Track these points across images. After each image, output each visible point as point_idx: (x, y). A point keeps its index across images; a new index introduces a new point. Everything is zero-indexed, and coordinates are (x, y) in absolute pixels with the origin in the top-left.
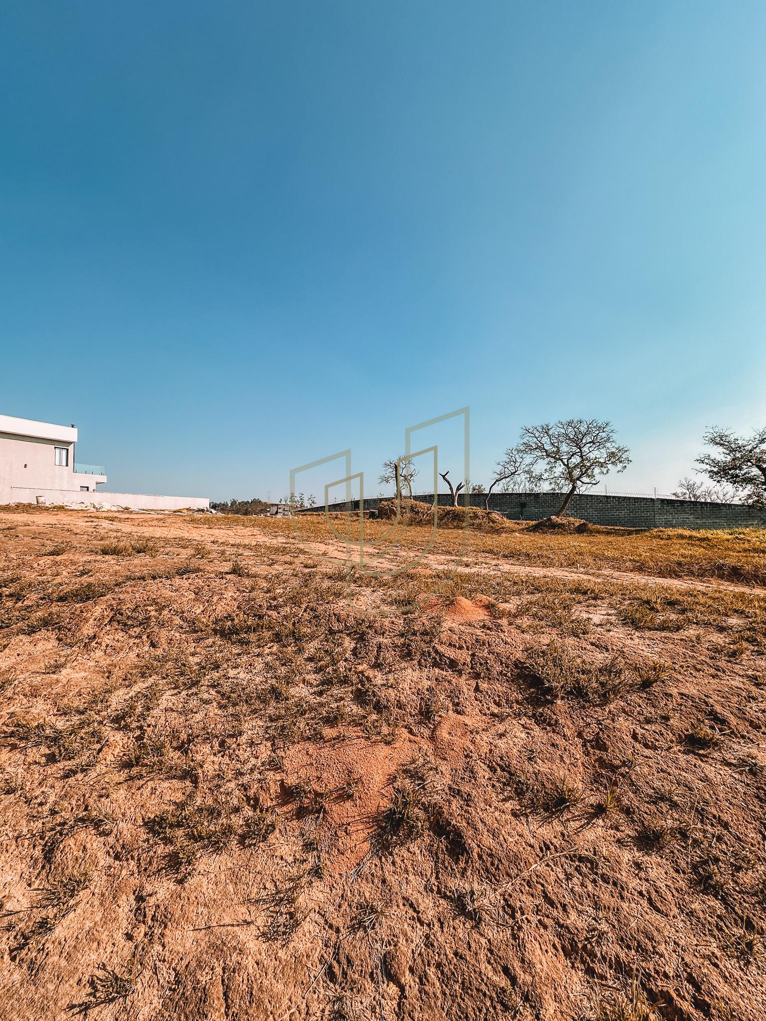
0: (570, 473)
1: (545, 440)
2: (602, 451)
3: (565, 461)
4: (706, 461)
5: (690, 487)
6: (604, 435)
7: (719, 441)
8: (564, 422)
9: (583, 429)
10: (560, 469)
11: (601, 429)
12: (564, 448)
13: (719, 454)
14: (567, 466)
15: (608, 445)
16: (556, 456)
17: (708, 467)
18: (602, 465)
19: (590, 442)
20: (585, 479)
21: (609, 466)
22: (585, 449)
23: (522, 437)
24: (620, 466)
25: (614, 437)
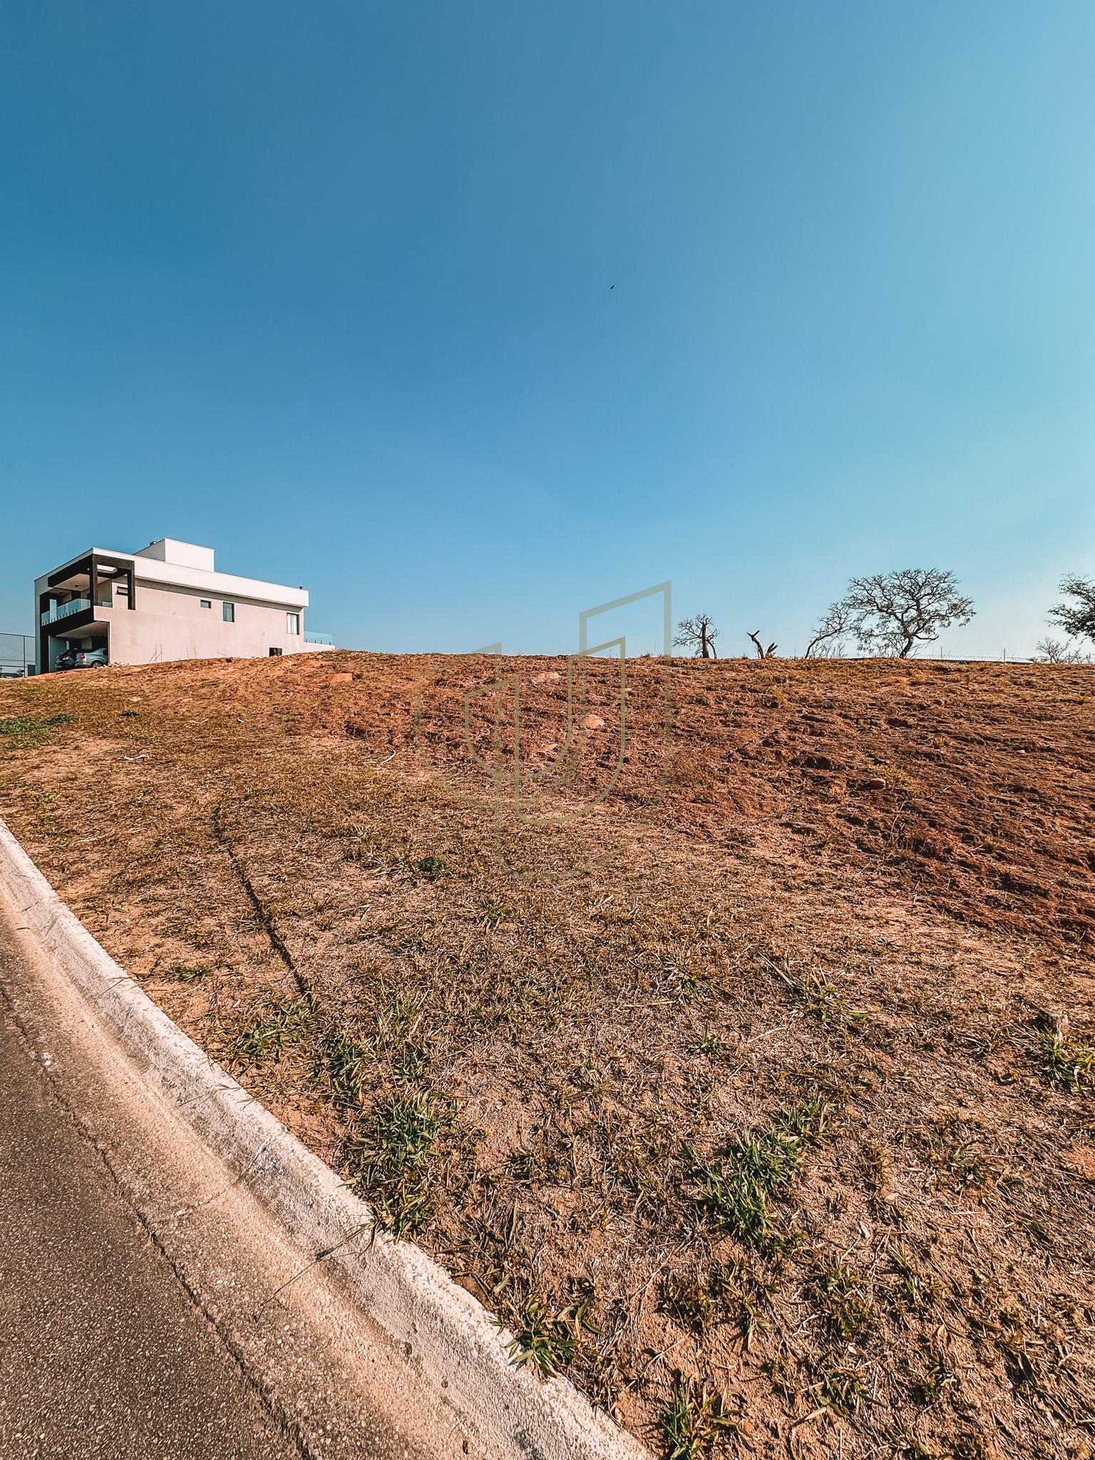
0: (905, 628)
1: (877, 592)
2: (942, 603)
3: (899, 616)
4: (1061, 612)
5: (1052, 651)
6: (944, 585)
7: (1076, 589)
8: (899, 572)
9: (920, 580)
10: (894, 625)
11: (942, 579)
12: (899, 601)
13: (1076, 604)
14: (902, 621)
15: (949, 596)
16: (888, 610)
17: (1064, 619)
18: (943, 617)
19: (929, 594)
20: (922, 635)
21: (952, 619)
22: (924, 602)
23: (849, 589)
24: (962, 619)
25: (956, 587)
